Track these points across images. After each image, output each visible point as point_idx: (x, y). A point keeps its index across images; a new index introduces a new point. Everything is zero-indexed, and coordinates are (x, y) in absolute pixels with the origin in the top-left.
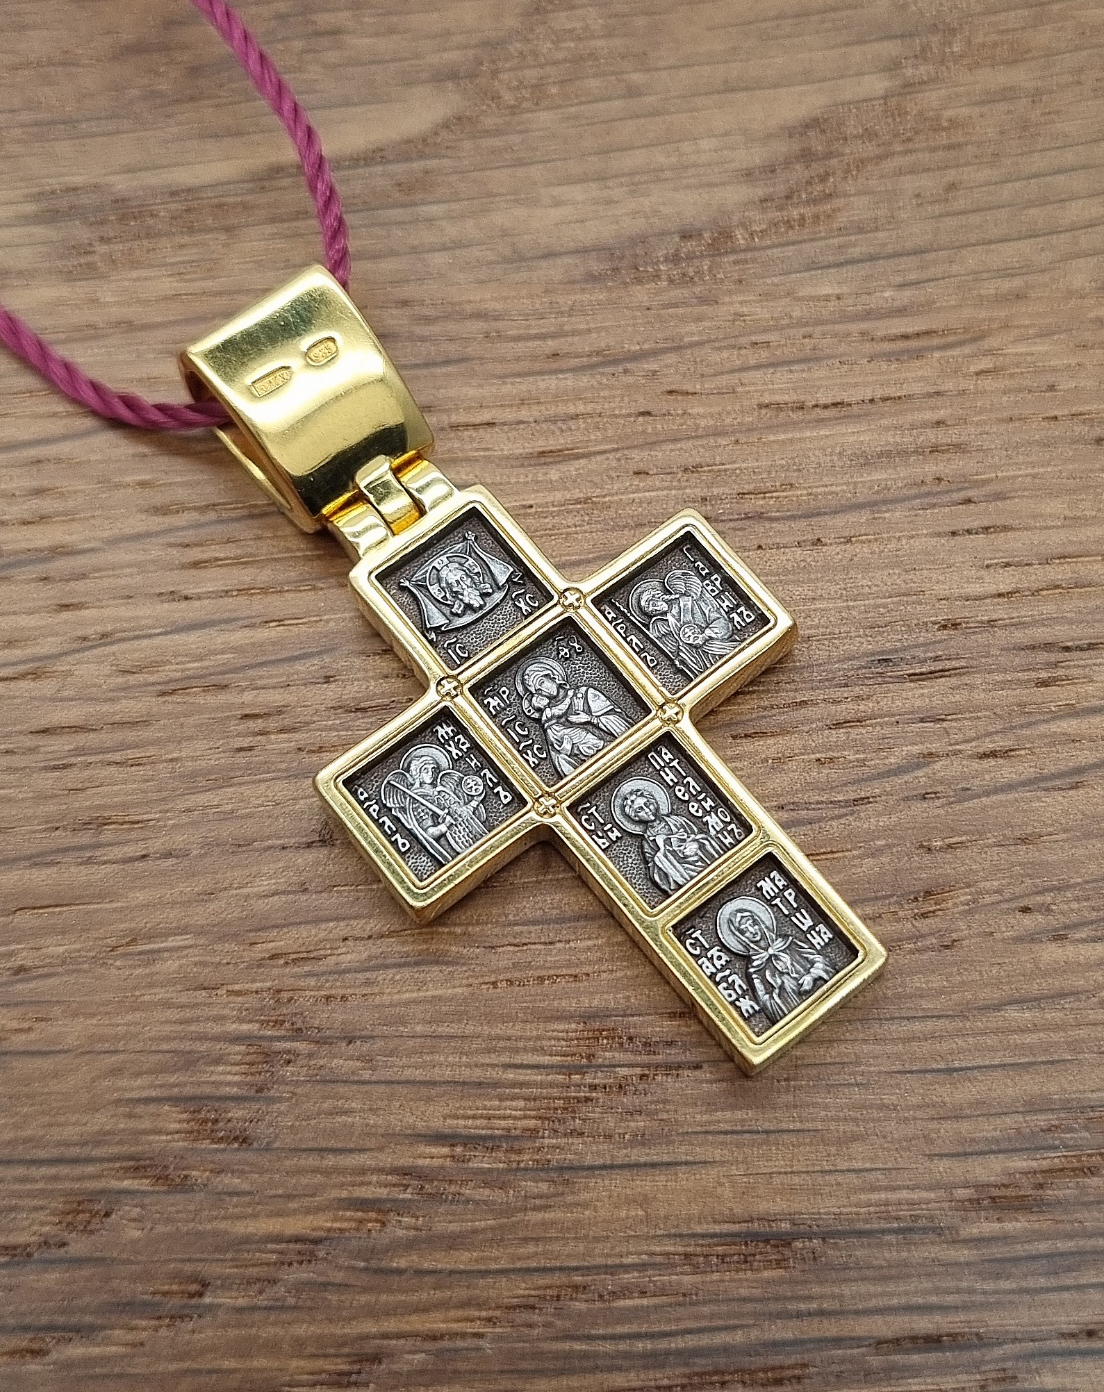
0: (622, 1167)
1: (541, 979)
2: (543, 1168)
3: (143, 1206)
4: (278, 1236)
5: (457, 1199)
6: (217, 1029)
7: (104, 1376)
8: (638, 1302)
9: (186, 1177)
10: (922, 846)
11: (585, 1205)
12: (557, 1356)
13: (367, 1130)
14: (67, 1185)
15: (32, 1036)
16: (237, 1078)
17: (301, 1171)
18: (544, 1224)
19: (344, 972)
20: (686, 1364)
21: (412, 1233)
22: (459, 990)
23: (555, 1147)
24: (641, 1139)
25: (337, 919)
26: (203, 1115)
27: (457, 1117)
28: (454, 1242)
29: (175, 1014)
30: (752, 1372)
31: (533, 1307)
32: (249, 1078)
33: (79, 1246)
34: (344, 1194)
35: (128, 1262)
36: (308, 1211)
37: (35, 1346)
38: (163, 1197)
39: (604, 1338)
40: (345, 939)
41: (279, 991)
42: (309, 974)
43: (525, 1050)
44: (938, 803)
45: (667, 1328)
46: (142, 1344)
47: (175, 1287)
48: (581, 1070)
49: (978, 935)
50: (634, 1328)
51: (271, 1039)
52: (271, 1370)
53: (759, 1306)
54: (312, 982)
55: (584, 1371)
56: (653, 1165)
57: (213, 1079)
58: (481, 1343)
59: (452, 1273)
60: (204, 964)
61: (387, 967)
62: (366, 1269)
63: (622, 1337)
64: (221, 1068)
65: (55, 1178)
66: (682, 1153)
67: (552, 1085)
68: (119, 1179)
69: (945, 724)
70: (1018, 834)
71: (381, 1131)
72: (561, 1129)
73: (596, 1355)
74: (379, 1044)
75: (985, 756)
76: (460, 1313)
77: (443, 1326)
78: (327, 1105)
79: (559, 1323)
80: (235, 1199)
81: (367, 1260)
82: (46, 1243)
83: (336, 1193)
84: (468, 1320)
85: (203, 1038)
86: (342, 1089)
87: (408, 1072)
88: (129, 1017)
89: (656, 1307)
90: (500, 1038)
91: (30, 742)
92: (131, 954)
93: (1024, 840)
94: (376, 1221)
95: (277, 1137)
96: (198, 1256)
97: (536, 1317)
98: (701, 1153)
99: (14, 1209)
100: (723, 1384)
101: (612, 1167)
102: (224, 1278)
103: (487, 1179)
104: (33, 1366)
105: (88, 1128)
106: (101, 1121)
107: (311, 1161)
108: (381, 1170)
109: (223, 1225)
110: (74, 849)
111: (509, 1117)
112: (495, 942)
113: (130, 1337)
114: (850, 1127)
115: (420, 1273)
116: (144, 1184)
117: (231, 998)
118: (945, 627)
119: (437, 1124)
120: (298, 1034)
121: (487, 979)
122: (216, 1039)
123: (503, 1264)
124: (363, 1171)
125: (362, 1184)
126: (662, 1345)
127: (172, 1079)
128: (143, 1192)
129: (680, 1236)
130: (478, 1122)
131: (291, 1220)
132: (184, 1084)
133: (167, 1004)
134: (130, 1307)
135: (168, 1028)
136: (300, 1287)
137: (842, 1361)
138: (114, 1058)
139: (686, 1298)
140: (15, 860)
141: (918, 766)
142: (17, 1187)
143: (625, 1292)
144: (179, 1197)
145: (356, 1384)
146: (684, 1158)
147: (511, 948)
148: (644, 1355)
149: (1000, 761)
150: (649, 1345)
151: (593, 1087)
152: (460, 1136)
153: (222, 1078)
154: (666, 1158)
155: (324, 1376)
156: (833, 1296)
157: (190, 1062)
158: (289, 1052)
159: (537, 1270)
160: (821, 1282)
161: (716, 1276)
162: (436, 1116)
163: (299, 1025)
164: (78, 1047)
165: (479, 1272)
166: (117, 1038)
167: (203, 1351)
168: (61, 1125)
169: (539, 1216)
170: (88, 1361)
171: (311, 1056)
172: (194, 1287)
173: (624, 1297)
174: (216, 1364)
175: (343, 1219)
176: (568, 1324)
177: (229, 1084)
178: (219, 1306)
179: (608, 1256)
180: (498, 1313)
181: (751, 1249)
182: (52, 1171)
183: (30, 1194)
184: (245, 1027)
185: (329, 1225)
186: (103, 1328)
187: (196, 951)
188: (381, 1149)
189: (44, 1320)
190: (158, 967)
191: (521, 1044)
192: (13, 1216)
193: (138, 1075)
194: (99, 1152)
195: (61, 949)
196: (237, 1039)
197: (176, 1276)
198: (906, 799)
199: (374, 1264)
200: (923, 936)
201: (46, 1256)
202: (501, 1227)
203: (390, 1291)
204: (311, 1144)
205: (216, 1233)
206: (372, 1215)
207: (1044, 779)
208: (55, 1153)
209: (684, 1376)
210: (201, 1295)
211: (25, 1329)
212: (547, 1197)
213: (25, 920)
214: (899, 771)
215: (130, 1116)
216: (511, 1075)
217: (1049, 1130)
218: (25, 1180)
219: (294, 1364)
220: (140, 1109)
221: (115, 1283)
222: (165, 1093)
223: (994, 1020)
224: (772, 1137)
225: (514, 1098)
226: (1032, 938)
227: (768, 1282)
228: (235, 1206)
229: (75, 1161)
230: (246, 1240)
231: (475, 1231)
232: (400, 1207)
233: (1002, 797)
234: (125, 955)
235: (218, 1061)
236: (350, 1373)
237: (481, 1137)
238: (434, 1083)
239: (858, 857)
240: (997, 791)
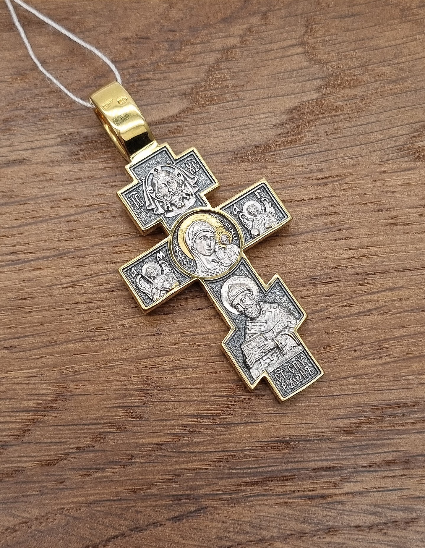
0: (243, 423)
1: (220, 372)
2: (222, 424)
3: (114, 436)
4: (151, 443)
5: (199, 433)
6: (131, 387)
7: (107, 481)
8: (249, 459)
9: (125, 428)
10: (326, 333)
11: (234, 434)
12: (227, 474)
13: (174, 414)
14: (93, 431)
15: (80, 390)
16: (138, 401)
17: (157, 426)
18: (223, 439)
19: (165, 371)
20: (262, 476)
21: (188, 442)
22: (197, 375)
23: (225, 418)
24: (249, 416)
25: (163, 356)
26: (129, 411)
27: (198, 410)
28: (198, 444)
29: (120, 383)
30: (279, 477)
31: (221, 461)
32: (141, 401)
33: (97, 447)
34: (168, 432)
35: (111, 451)
36: (159, 437)
37: (88, 474)
38: (119, 433)
39: (240, 469)
40: (166, 361)
41: (148, 376)
42: (156, 371)
43: (216, 392)
44: (330, 320)
45: (257, 466)
46: (116, 473)
47: (124, 457)
48: (232, 397)
49: (341, 358)
50: (248, 466)
51: (146, 389)
52: (151, 479)
53: (281, 460)
54: (157, 373)
55: (235, 478)
56: (252, 423)
57: (131, 401)
58: (207, 470)
59: (198, 452)
60: (126, 369)
61: (177, 369)
62: (175, 452)
63: (245, 469)
64: (133, 398)
65: (90, 429)
66: (260, 419)
67: (224, 401)
68: (107, 429)
69: (333, 297)
70: (353, 328)
71: (177, 415)
72: (227, 413)
73: (238, 473)
74: (176, 390)
75: (344, 306)
76: (202, 463)
77: (196, 466)
78: (163, 407)
79: (228, 465)
80: (139, 434)
81: (175, 449)
82: (89, 446)
83: (166, 432)
84: (203, 465)
85: (127, 390)
86: (167, 403)
87: (184, 398)
88: (106, 385)
89: (253, 460)
90: (210, 388)
91: (72, 306)
92: (106, 367)
93: (354, 331)
94: (178, 439)
95: (149, 417)
96: (130, 449)
97: (221, 464)
98: (265, 419)
99: (79, 437)
100: (272, 480)
101: (241, 423)
102: (137, 454)
103: (207, 427)
104: (88, 479)
105: (98, 415)
106: (101, 413)
107: (159, 423)
108: (178, 425)
109: (136, 441)
110: (88, 337)
111: (213, 410)
112: (207, 361)
113: (113, 471)
114: (306, 412)
115: (190, 452)
116: (114, 430)
117: (135, 379)
118: (333, 268)
119: (193, 412)
120: (154, 388)
121: (205, 372)
122: (131, 390)
123: (212, 450)
124: (173, 425)
125: (174, 429)
126: (256, 470)
127: (120, 401)
128: (115, 432)
129: (260, 442)
130: (204, 412)
131: (154, 439)
132: (123, 403)
133: (117, 381)
134: (113, 462)
135: (118, 387)
136: (158, 456)
137: (303, 474)
138: (103, 396)
139: (262, 458)
140: (71, 341)
141: (325, 310)
142: (79, 431)
143: (245, 457)
144: (123, 433)
145: (174, 482)
146: (260, 421)
147: (212, 363)
148: (251, 473)
149: (348, 308)
150: (252, 471)
151: (235, 402)
152: (199, 415)
153: (134, 401)
154: (255, 421)
155: (165, 480)
156: (301, 457)
157: (124, 396)
158: (151, 393)
159: (221, 451)
160: (298, 454)
161: (270, 452)
162: (193, 410)
163: (154, 386)
164: (93, 393)
165: (206, 452)
166: (104, 390)
167: (133, 474)
168: (89, 414)
169: (222, 437)
170: (103, 477)
171: (158, 394)
172: (129, 457)
173: (245, 458)
174: (136, 477)
175: (168, 438)
176: (230, 465)
177: (135, 402)
178: (136, 462)
179: (241, 447)
180: (211, 463)
181: (279, 445)
182: (89, 427)
183: (83, 433)
184: (139, 386)
185: (165, 440)
186: (105, 468)
187: (124, 366)
188: (178, 419)
189: (90, 467)
190: (114, 370)
191: (215, 390)
192: (79, 439)
193: (110, 400)
194: (102, 421)
195: (86, 366)
196: (137, 390)
197: (125, 454)
198: (321, 319)
199: (177, 450)
200: (326, 358)
201: (89, 450)
202: (211, 440)
203: (182, 458)
204: (159, 419)
205: (134, 443)
206: (176, 437)
207: (360, 313)
208: (89, 422)
209: (261, 478)
210: (131, 459)
211: (85, 469)
212: (224, 432)
213: (75, 357)
214: (319, 311)
215: (109, 412)
216: (213, 399)
217: (360, 412)
218: (82, 429)
219: (157, 477)
220: (112, 410)
221: (108, 457)
222: (118, 405)
223: (346, 382)
224: (285, 414)
225: (214, 405)
226: (356, 358)
227: (284, 453)
228: (139, 436)
229: (95, 424)
230: (143, 444)
231: (205, 441)
232: (184, 435)
233: (348, 318)
234: (104, 367)
235: (132, 396)
236: (172, 479)
237: (205, 416)
238: (192, 401)
239: (307, 336)
240: (347, 317)
